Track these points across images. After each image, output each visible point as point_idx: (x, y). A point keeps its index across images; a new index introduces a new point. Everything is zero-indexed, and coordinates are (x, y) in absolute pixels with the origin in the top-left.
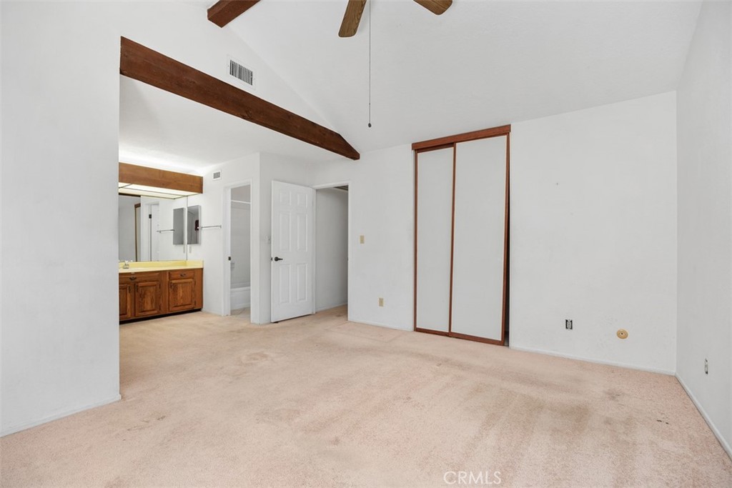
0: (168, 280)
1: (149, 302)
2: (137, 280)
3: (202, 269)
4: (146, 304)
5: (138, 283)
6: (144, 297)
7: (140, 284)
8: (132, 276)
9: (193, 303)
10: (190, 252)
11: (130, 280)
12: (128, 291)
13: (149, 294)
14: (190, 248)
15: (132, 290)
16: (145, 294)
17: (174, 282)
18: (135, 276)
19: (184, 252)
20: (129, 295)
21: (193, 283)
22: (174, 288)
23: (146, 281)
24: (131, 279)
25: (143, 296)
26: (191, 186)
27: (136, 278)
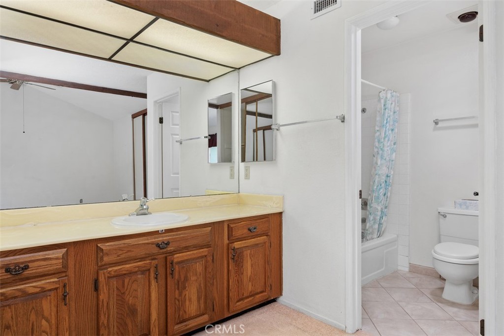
0: (226, 241)
1: (194, 298)
2: (170, 248)
3: (281, 213)
4: (187, 303)
5: (172, 253)
6: (185, 288)
7: (178, 257)
8: (159, 239)
9: (268, 289)
10: (247, 176)
11: (155, 250)
12: (152, 275)
13: (193, 278)
14: (247, 169)
15: (161, 271)
16: (186, 279)
17: (237, 245)
18: (165, 238)
19: (232, 176)
20: (153, 282)
21: (268, 244)
22: (236, 257)
23: (187, 249)
24: (158, 245)
25: (181, 285)
26: (263, 35)
27: (168, 244)
